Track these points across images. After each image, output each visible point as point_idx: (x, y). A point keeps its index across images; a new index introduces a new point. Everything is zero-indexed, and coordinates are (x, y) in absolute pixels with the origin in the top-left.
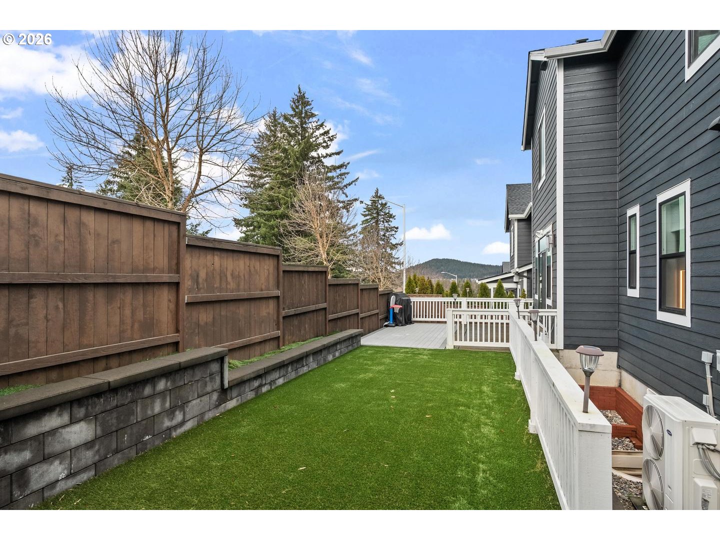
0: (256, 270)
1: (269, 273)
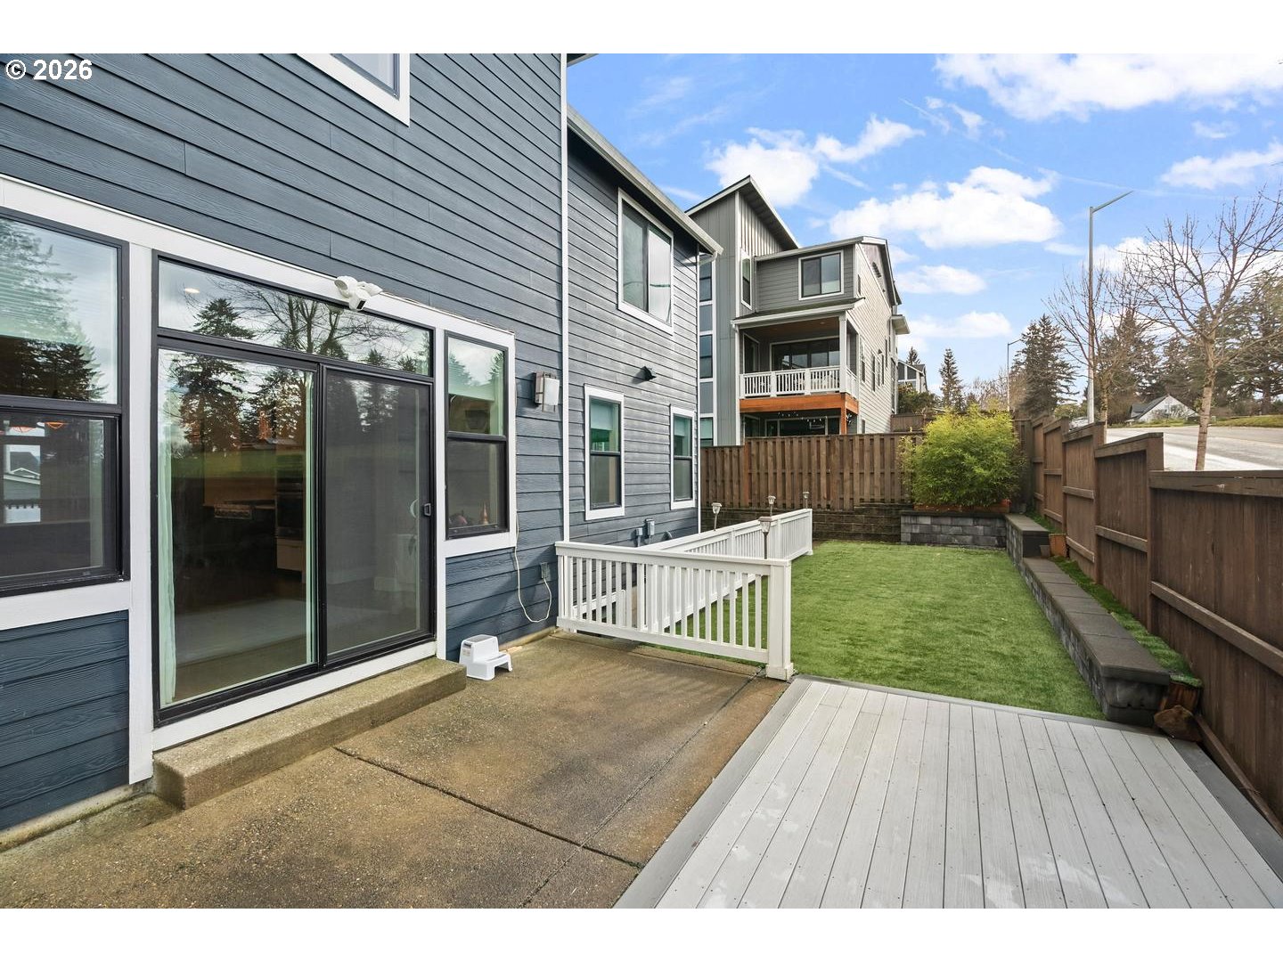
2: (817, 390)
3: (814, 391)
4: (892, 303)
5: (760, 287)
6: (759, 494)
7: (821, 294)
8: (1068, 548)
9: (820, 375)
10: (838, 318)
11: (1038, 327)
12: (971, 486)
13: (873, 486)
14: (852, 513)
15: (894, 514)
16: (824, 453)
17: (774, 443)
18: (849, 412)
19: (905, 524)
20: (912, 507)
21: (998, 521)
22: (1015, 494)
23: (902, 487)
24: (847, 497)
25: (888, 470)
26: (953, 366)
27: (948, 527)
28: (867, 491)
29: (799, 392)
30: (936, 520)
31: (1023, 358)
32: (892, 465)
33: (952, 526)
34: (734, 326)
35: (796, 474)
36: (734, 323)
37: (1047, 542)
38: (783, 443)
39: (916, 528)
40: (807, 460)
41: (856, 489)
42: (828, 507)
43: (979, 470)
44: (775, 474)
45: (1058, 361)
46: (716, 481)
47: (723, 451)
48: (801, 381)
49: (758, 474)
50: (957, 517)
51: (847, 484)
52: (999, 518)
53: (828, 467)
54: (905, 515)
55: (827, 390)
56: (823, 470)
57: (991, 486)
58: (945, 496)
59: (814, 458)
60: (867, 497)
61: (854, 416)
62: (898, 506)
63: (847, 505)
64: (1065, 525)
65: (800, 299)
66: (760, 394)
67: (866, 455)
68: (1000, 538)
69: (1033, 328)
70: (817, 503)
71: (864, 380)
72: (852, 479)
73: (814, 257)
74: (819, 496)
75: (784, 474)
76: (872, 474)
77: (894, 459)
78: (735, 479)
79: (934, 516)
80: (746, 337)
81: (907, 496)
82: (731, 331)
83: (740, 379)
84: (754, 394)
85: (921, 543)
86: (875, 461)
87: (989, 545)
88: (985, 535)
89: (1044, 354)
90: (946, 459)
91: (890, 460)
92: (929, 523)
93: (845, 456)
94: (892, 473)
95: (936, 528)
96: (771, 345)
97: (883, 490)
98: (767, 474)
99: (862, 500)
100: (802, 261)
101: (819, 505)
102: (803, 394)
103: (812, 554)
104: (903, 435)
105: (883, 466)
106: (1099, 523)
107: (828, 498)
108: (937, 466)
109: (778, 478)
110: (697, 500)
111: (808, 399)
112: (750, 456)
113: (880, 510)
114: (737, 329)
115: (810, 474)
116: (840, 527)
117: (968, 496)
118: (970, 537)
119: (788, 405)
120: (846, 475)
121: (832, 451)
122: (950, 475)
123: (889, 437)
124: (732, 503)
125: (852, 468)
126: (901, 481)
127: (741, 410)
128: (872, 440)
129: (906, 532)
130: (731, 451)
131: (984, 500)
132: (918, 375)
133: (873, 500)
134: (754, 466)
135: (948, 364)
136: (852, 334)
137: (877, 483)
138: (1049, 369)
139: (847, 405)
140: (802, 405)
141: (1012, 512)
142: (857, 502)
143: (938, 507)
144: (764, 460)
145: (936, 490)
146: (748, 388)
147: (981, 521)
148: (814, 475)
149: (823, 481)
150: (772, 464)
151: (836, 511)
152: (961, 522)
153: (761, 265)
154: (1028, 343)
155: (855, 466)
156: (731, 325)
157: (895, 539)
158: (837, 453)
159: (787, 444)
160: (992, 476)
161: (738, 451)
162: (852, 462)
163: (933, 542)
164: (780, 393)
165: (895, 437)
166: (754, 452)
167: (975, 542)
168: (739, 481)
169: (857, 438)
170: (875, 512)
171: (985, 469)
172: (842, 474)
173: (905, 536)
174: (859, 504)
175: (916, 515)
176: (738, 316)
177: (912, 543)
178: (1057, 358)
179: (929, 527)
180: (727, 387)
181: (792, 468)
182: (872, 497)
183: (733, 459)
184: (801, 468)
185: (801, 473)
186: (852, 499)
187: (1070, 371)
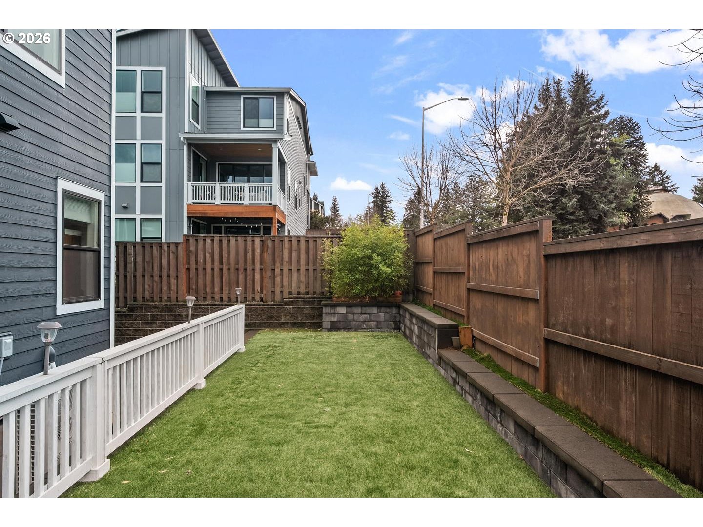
0: (513, 259)
1: (529, 261)
2: (254, 202)
3: (251, 202)
4: (308, 152)
5: (209, 113)
6: (197, 289)
7: (258, 127)
8: (474, 338)
9: (257, 190)
10: (272, 145)
11: (379, 189)
12: (377, 280)
13: (299, 281)
14: (282, 305)
15: (316, 304)
16: (258, 251)
17: (212, 240)
18: (279, 221)
19: (326, 313)
20: (331, 298)
21: (394, 309)
22: (406, 287)
23: (323, 281)
24: (278, 290)
25: (311, 268)
26: (337, 206)
27: (359, 315)
28: (294, 285)
29: (239, 202)
30: (349, 310)
31: (372, 205)
32: (315, 263)
33: (362, 314)
34: (182, 139)
35: (232, 270)
36: (182, 136)
37: (457, 334)
38: (221, 240)
39: (334, 317)
40: (243, 258)
41: (285, 283)
42: (261, 299)
43: (384, 268)
44: (213, 269)
45: (388, 209)
46: (152, 276)
47: (160, 247)
48: (241, 194)
49: (196, 269)
50: (365, 306)
51: (278, 279)
52: (396, 307)
53: (261, 264)
54: (326, 306)
55: (262, 202)
56: (257, 267)
57: (391, 281)
58: (357, 290)
59: (249, 255)
60: (294, 290)
61: (282, 225)
62: (319, 298)
63: (278, 298)
64: (468, 317)
65: (242, 128)
66: (205, 201)
67: (294, 254)
68: (395, 322)
69: (377, 189)
70: (252, 296)
71: (290, 199)
72: (282, 275)
73: (253, 96)
74: (254, 289)
75: (221, 270)
76: (299, 270)
77: (316, 258)
78: (173, 274)
79: (348, 306)
80: (194, 152)
81: (327, 289)
82: (181, 144)
83: (188, 187)
84: (200, 201)
85: (338, 329)
86: (302, 260)
87: (388, 328)
88: (385, 320)
89: (382, 205)
90: (358, 258)
91: (314, 259)
92: (345, 312)
93: (277, 254)
94: (315, 270)
95: (350, 317)
96: (217, 163)
97: (307, 283)
98: (205, 269)
99: (290, 293)
100: (244, 98)
101: (253, 298)
102: (243, 204)
103: (244, 350)
104: (324, 237)
105: (307, 264)
106: (547, 326)
107: (261, 292)
108: (351, 265)
109: (216, 273)
110: (107, 300)
111: (247, 208)
112: (189, 252)
113: (305, 301)
114: (186, 142)
115: (245, 270)
116: (271, 317)
117: (374, 290)
118: (375, 323)
119: (230, 212)
120: (277, 271)
121: (265, 249)
122: (361, 272)
123: (313, 240)
124: (169, 298)
125: (282, 265)
126: (322, 277)
127: (188, 213)
128: (299, 241)
129: (327, 321)
130: (169, 247)
131: (385, 292)
132: (320, 207)
133: (299, 293)
134: (193, 262)
135: (334, 205)
136: (282, 162)
137: (303, 278)
138: (384, 213)
139: (278, 216)
140: (242, 213)
141: (404, 301)
142: (286, 294)
143: (350, 298)
144: (202, 256)
145: (350, 284)
146: (196, 195)
147: (383, 309)
148: (249, 272)
149: (257, 276)
150: (210, 261)
151: (268, 303)
152: (368, 310)
153: (209, 94)
154: (374, 198)
155: (285, 263)
156: (180, 138)
157: (317, 326)
158: (270, 251)
159: (225, 242)
160: (391, 273)
161: (177, 247)
162: (282, 260)
163: (348, 329)
164: (223, 201)
165: (317, 239)
166: (192, 248)
167: (379, 327)
168: (177, 276)
169: (286, 239)
170: (301, 304)
171: (387, 267)
172: (273, 270)
173: (326, 324)
174: (287, 296)
175: (335, 306)
176: (186, 130)
177: (330, 330)
178: (388, 207)
179: (345, 315)
180: (176, 193)
181: (229, 264)
182: (299, 290)
183: (171, 254)
184: (238, 264)
185: (237, 269)
186: (282, 292)
187: (394, 215)
